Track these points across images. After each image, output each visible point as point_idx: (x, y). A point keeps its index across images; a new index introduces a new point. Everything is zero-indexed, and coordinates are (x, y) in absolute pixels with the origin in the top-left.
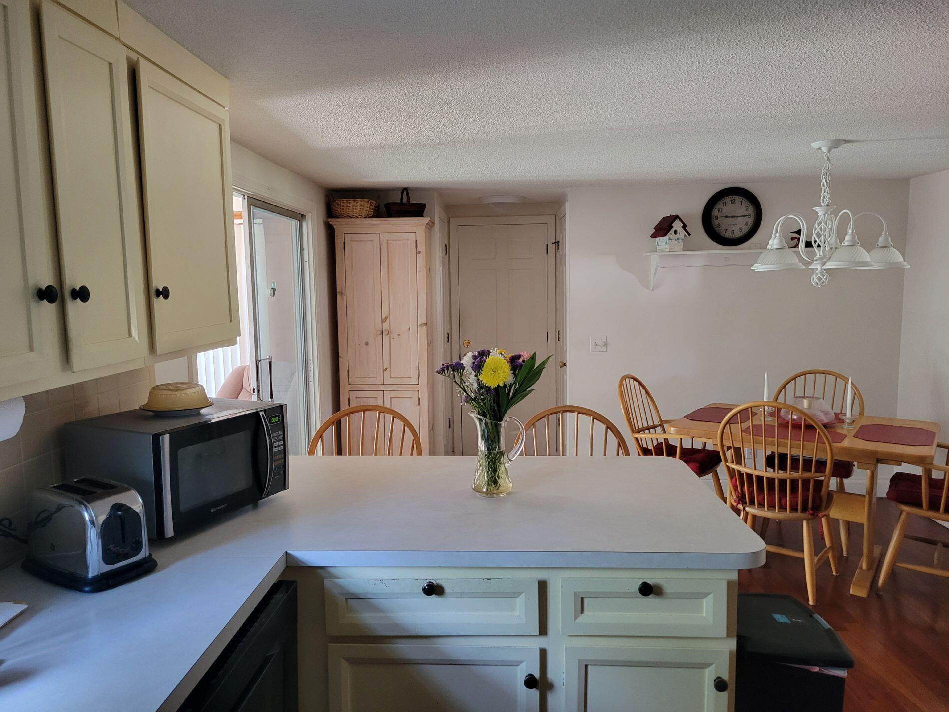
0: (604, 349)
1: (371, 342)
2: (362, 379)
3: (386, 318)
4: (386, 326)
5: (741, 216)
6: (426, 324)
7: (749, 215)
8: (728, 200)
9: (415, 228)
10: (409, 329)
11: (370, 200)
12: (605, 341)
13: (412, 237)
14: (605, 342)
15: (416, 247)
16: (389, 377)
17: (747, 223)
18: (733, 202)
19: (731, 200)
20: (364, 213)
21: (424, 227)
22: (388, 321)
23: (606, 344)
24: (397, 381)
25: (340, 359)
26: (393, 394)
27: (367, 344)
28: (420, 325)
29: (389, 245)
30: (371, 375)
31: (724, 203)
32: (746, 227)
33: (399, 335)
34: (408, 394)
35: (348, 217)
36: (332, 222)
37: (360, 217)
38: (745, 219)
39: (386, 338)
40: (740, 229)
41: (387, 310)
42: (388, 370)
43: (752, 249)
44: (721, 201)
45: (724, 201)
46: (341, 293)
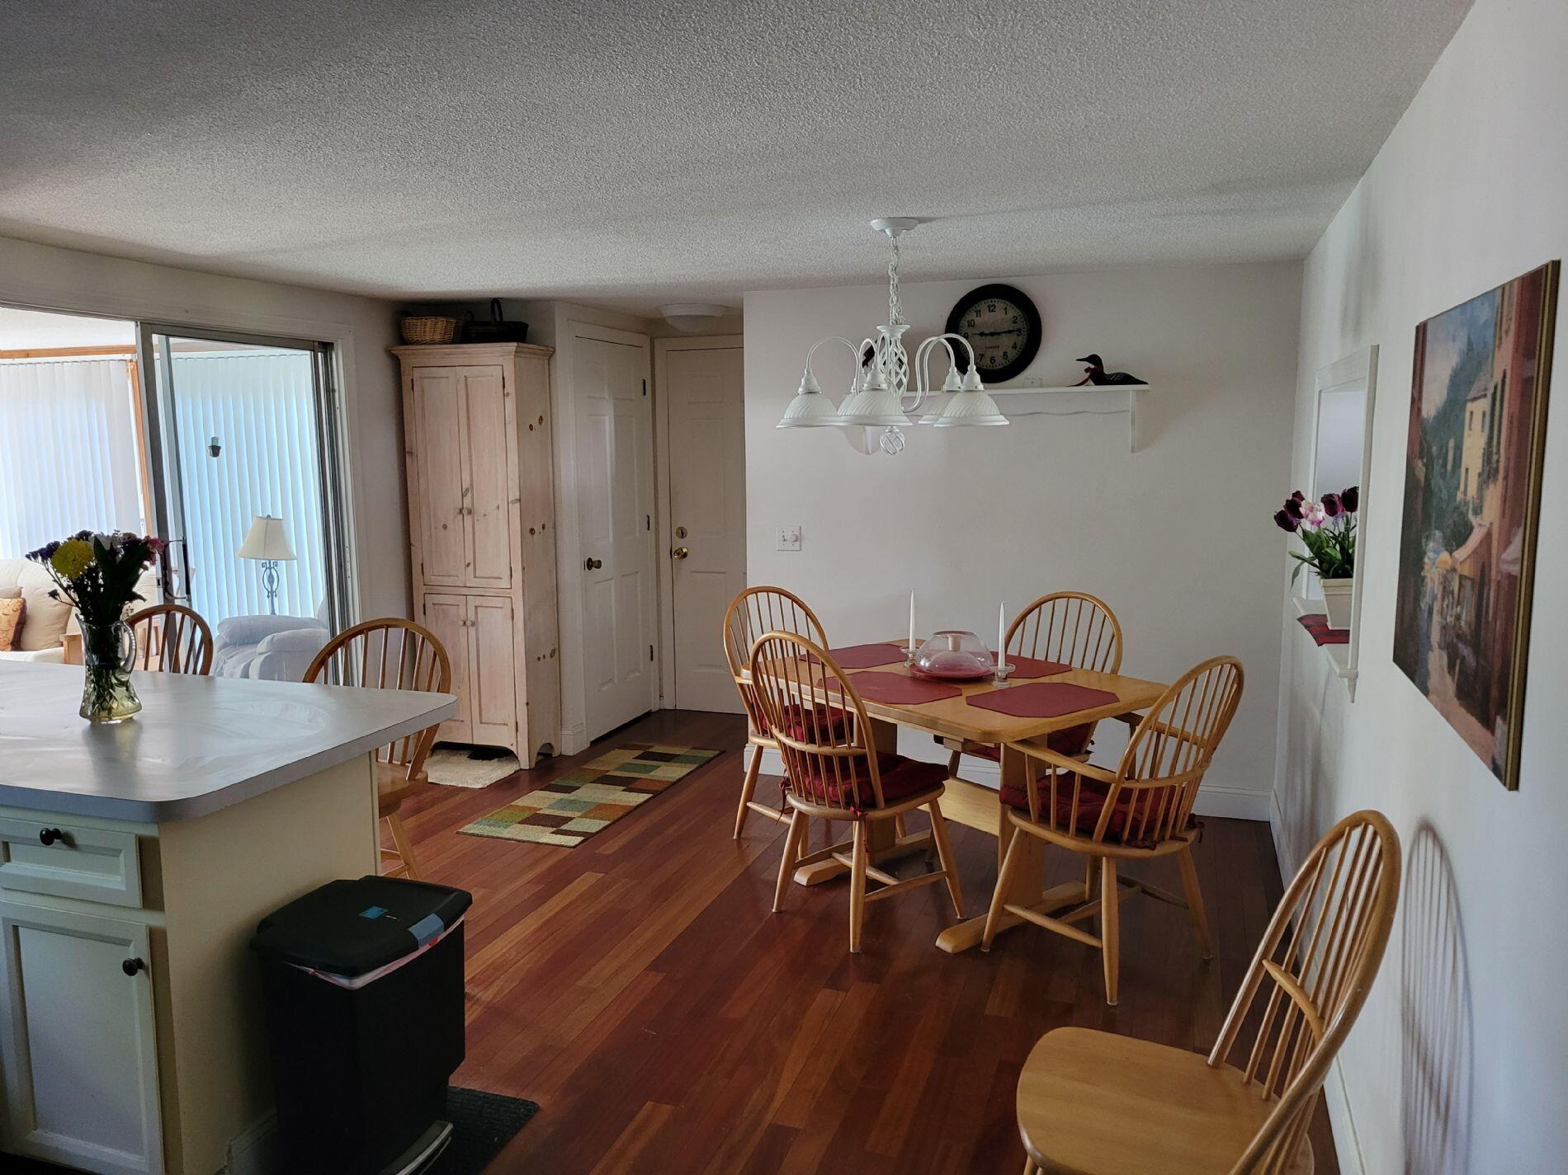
0: (797, 544)
1: (450, 526)
2: (440, 578)
3: (467, 490)
4: (467, 502)
5: (1005, 332)
6: (520, 500)
7: (1019, 330)
8: (983, 306)
9: (501, 358)
10: (498, 507)
11: (446, 316)
12: (798, 534)
13: (497, 372)
14: (797, 537)
15: (504, 387)
16: (473, 576)
17: (1015, 344)
18: (992, 309)
19: (989, 307)
20: (437, 337)
21: (512, 357)
22: (469, 495)
23: (797, 539)
24: (483, 583)
25: (412, 548)
26: (479, 601)
27: (445, 527)
28: (512, 502)
29: (469, 383)
30: (452, 573)
31: (976, 312)
32: (1015, 351)
33: (485, 515)
34: (497, 602)
35: (417, 343)
36: (400, 350)
37: (433, 343)
38: (1013, 338)
39: (468, 519)
40: (1005, 354)
41: (468, 478)
42: (472, 565)
43: (1027, 387)
44: (973, 308)
45: (978, 309)
46: (411, 453)
